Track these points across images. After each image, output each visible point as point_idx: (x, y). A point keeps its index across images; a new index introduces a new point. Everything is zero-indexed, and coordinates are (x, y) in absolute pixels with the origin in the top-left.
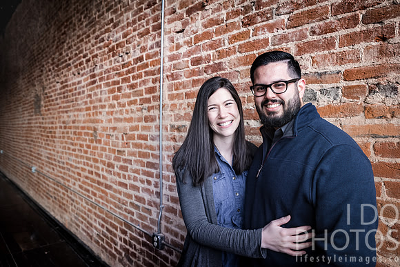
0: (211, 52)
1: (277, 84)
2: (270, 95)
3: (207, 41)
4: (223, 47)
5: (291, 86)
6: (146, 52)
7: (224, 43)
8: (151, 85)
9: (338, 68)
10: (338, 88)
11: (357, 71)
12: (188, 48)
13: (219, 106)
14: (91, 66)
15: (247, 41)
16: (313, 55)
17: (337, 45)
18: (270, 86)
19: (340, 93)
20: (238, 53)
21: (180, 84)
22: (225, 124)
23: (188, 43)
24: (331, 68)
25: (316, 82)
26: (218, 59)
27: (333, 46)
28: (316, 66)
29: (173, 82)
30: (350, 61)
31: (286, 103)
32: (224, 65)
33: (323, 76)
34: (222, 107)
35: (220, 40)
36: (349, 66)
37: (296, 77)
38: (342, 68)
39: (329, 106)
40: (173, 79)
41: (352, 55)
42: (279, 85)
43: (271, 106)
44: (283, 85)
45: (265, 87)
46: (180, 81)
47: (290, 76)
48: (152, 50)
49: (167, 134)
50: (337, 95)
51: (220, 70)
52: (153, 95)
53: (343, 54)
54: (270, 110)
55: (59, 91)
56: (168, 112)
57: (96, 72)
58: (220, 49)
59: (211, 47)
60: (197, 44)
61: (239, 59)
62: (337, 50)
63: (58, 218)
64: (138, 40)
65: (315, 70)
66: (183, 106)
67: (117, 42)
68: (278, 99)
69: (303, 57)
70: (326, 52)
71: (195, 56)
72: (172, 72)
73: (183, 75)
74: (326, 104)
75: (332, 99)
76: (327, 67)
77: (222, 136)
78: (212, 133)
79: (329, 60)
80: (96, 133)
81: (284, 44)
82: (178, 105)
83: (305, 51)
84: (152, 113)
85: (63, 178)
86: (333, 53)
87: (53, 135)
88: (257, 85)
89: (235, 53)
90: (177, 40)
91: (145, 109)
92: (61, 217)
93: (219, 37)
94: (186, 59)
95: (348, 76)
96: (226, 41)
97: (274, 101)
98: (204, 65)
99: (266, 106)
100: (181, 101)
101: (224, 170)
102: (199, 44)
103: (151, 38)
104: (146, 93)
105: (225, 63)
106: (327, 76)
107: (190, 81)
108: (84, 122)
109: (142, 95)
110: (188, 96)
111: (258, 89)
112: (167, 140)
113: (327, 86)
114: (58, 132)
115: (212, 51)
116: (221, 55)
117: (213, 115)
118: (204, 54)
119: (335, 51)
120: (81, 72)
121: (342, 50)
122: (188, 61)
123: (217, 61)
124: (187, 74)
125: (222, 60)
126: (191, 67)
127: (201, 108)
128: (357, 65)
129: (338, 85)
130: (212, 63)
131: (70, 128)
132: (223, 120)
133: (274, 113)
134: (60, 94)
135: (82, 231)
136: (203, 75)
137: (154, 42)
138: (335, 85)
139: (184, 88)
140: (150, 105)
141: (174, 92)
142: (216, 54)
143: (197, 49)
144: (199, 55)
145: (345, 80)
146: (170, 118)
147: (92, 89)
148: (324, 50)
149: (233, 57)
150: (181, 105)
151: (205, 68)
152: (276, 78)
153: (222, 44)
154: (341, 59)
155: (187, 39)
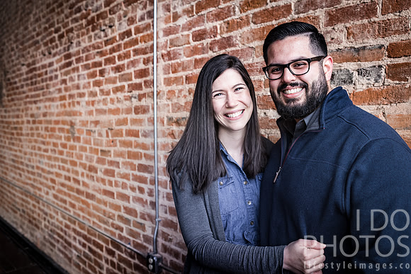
0: (218, 24)
1: (297, 63)
2: (289, 77)
3: (212, 9)
4: (233, 17)
5: (315, 66)
6: (135, 25)
7: (234, 12)
8: (141, 66)
9: (381, 41)
10: (380, 67)
11: (405, 45)
12: (189, 19)
13: (227, 92)
14: (65, 44)
15: (264, 8)
16: (348, 25)
17: (379, 11)
18: (287, 66)
19: (383, 74)
20: (252, 24)
21: (179, 65)
22: (234, 115)
23: (188, 12)
24: (372, 42)
25: (352, 59)
26: (227, 32)
27: (375, 13)
28: (352, 39)
29: (170, 62)
30: (396, 32)
31: (309, 87)
32: (234, 39)
33: (361, 52)
34: (231, 93)
35: (229, 7)
36: (395, 39)
37: (321, 54)
38: (386, 42)
39: (369, 90)
40: (170, 59)
41: (398, 24)
42: (299, 65)
43: (289, 92)
44: (305, 64)
45: (282, 67)
46: (178, 61)
47: (313, 53)
48: (143, 22)
49: (163, 128)
50: (379, 76)
51: (230, 46)
52: (144, 79)
53: (387, 24)
54: (289, 96)
55: (25, 76)
56: (164, 101)
57: (71, 51)
58: (229, 19)
59: (218, 16)
60: (200, 14)
61: (253, 32)
62: (379, 17)
63: (28, 236)
64: (125, 9)
65: (351, 45)
66: (183, 93)
67: (98, 12)
68: (299, 81)
69: (336, 28)
70: (365, 21)
71: (197, 28)
72: (168, 49)
73: (182, 53)
74: (365, 87)
75: (372, 81)
76: (366, 40)
77: (230, 130)
78: (218, 126)
79: (369, 32)
80: (74, 129)
81: (311, 11)
82: (177, 91)
83: (339, 21)
84: (144, 102)
85: (33, 186)
86: (375, 22)
87: (19, 131)
88: (271, 65)
89: (248, 24)
90: (175, 8)
91: (135, 98)
92: (32, 235)
93: (228, 4)
94: (186, 33)
95: (393, 51)
96: (237, 9)
97: (294, 85)
98: (209, 40)
99: (284, 92)
100: (180, 87)
101: (232, 172)
102: (203, 13)
103: (141, 6)
104: (136, 77)
105: (236, 37)
106: (366, 51)
107: (191, 61)
108: (58, 115)
109: (131, 80)
110: (188, 79)
111: (273, 71)
112: (164, 135)
113: (366, 65)
114: (25, 129)
115: (219, 22)
116: (231, 26)
117: (219, 103)
118: (208, 26)
119: (376, 20)
120: (53, 52)
121: (385, 18)
122: (188, 35)
123: (225, 35)
124: (188, 52)
125: (232, 34)
126: (193, 44)
127: (204, 94)
128: (404, 37)
129: (380, 63)
130: (218, 37)
131: (40, 122)
132: (232, 110)
133: (294, 100)
134: (27, 79)
135: (58, 252)
136: (207, 52)
137: (145, 11)
138: (376, 63)
139: (184, 69)
140: (141, 92)
141: (172, 75)
142: (224, 26)
143: (200, 20)
144: (203, 28)
145: (389, 57)
146: (167, 109)
147: (67, 73)
148: (362, 18)
149: (246, 29)
150: (180, 91)
151: (211, 44)
152: (295, 56)
153: (232, 13)
154: (385, 30)
155: (187, 6)
